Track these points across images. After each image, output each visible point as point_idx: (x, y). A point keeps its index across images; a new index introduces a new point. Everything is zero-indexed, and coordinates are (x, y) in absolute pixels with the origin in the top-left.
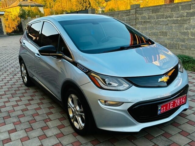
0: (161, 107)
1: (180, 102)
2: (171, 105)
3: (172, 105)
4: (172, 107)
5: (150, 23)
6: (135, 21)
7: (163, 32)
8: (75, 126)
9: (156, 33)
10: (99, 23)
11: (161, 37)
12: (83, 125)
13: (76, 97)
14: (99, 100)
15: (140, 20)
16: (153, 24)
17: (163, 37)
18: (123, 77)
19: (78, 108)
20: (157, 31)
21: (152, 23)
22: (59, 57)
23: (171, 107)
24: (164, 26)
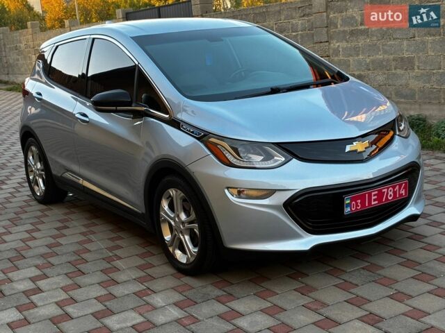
0: (352, 200)
1: (395, 193)
2: (373, 198)
3: (376, 197)
4: (377, 202)
5: (368, 35)
6: (327, 31)
7: (402, 59)
8: (176, 259)
9: (384, 63)
10: (223, 38)
11: (399, 71)
12: (196, 250)
13: (179, 192)
14: (228, 188)
15: (340, 28)
16: (375, 38)
17: (402, 72)
18: (273, 143)
19: (183, 217)
20: (386, 56)
21: (373, 35)
22: (138, 115)
23: (373, 203)
24: (405, 43)
